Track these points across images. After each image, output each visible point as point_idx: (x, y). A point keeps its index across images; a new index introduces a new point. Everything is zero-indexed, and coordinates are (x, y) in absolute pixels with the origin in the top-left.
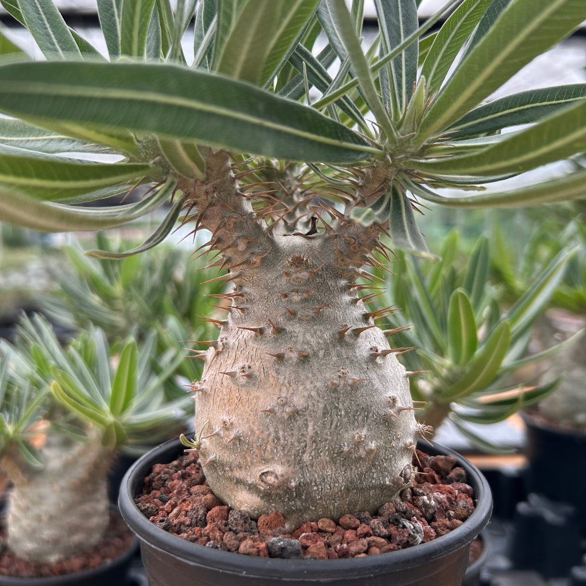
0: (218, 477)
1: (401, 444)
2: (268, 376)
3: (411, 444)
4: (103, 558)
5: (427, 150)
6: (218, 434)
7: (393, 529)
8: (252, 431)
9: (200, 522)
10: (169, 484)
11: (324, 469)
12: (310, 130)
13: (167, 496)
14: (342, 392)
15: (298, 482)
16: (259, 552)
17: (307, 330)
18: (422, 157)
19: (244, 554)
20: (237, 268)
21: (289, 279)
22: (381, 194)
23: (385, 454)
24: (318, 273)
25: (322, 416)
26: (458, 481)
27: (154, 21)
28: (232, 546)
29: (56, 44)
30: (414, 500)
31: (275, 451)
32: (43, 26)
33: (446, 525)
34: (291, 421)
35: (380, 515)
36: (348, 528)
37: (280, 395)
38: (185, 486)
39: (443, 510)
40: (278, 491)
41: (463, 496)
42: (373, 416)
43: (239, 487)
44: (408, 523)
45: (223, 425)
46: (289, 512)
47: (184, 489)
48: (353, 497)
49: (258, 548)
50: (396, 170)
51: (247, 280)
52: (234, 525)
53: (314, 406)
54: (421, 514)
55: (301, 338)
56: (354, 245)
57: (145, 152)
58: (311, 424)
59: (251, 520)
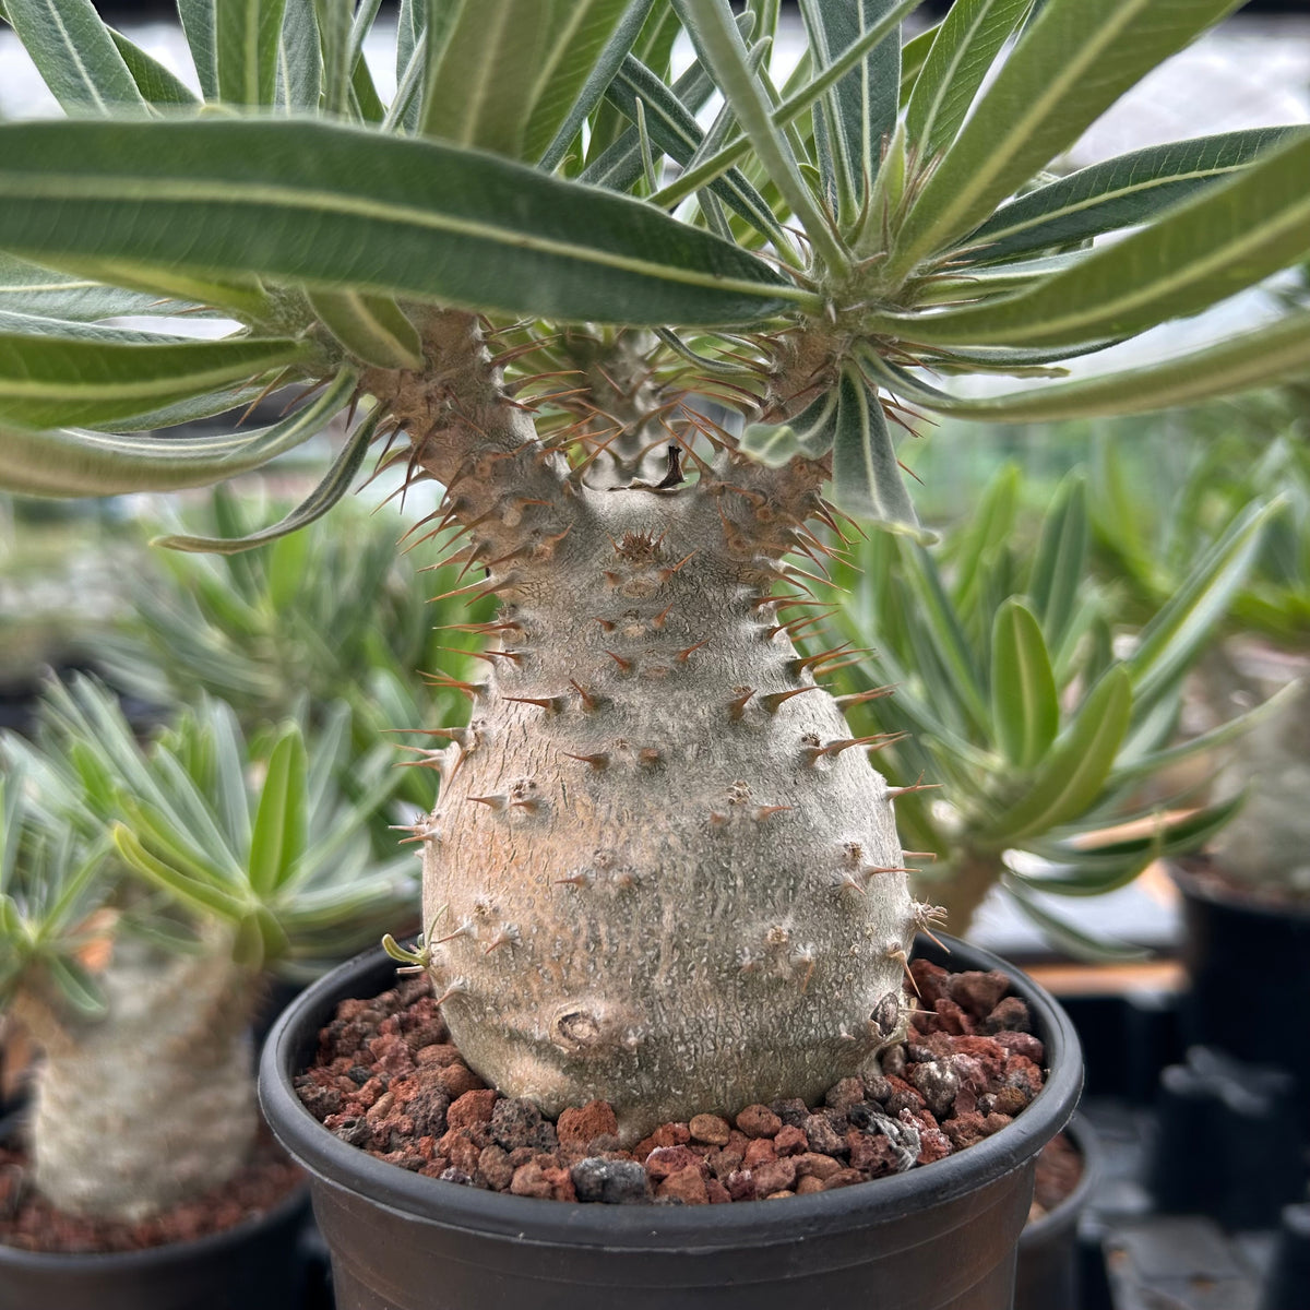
0: (472, 1027)
1: (874, 949)
2: (574, 804)
3: (897, 948)
4: (246, 1207)
5: (918, 291)
6: (466, 934)
7: (853, 1136)
8: (540, 925)
9: (433, 1126)
10: (372, 1043)
11: (699, 1006)
12: (642, 254)
13: (366, 1068)
14: (736, 836)
15: (643, 1036)
16: (554, 1189)
17: (659, 702)
18: (907, 306)
19: (520, 1195)
20: (504, 564)
21: (617, 587)
22: (819, 393)
23: (837, 970)
24: (683, 574)
25: (692, 889)
26: (1010, 1028)
27: (304, 15)
28: (496, 1179)
29: (85, 75)
30: (908, 1071)
31: (592, 967)
32: (54, 35)
33: (976, 1126)
34: (625, 903)
35: (830, 1106)
36: (754, 1134)
37: (599, 845)
38: (406, 1047)
39: (973, 1093)
40: (600, 1056)
41: (1020, 1060)
42: (807, 887)
43: (516, 1048)
44: (887, 1124)
45: (476, 914)
46: (626, 1102)
47: (403, 1054)
48: (765, 1067)
49: (552, 1182)
50: (849, 337)
51: (527, 591)
52: (503, 1130)
53: (675, 867)
54: (923, 1102)
55: (645, 719)
56: (765, 508)
57: (287, 313)
58: (668, 909)
59: (542, 1119)
